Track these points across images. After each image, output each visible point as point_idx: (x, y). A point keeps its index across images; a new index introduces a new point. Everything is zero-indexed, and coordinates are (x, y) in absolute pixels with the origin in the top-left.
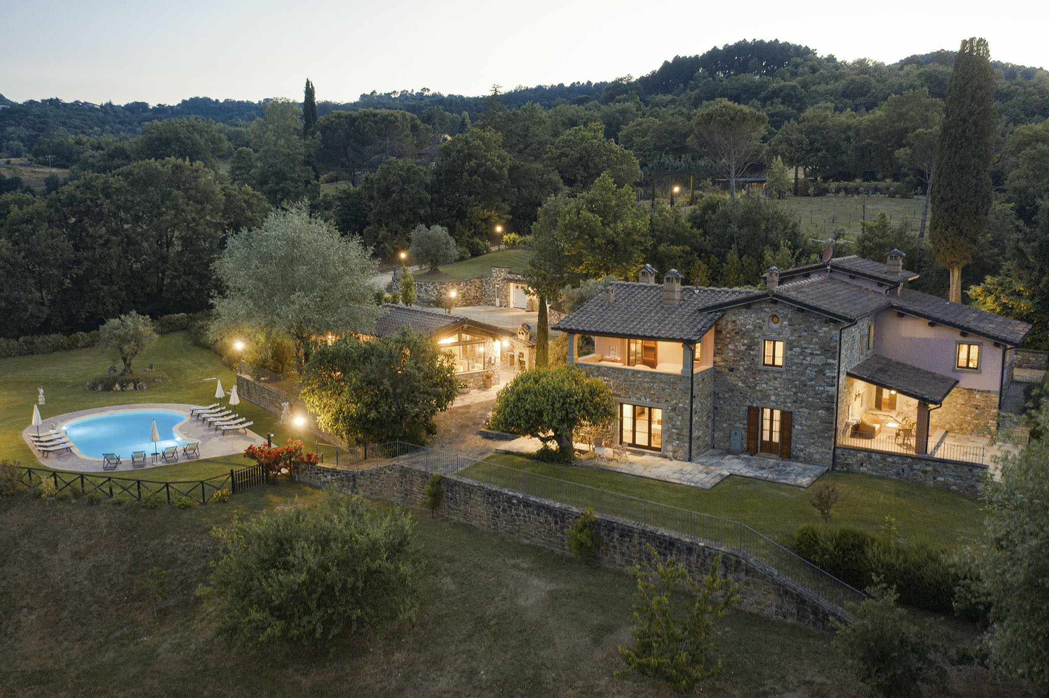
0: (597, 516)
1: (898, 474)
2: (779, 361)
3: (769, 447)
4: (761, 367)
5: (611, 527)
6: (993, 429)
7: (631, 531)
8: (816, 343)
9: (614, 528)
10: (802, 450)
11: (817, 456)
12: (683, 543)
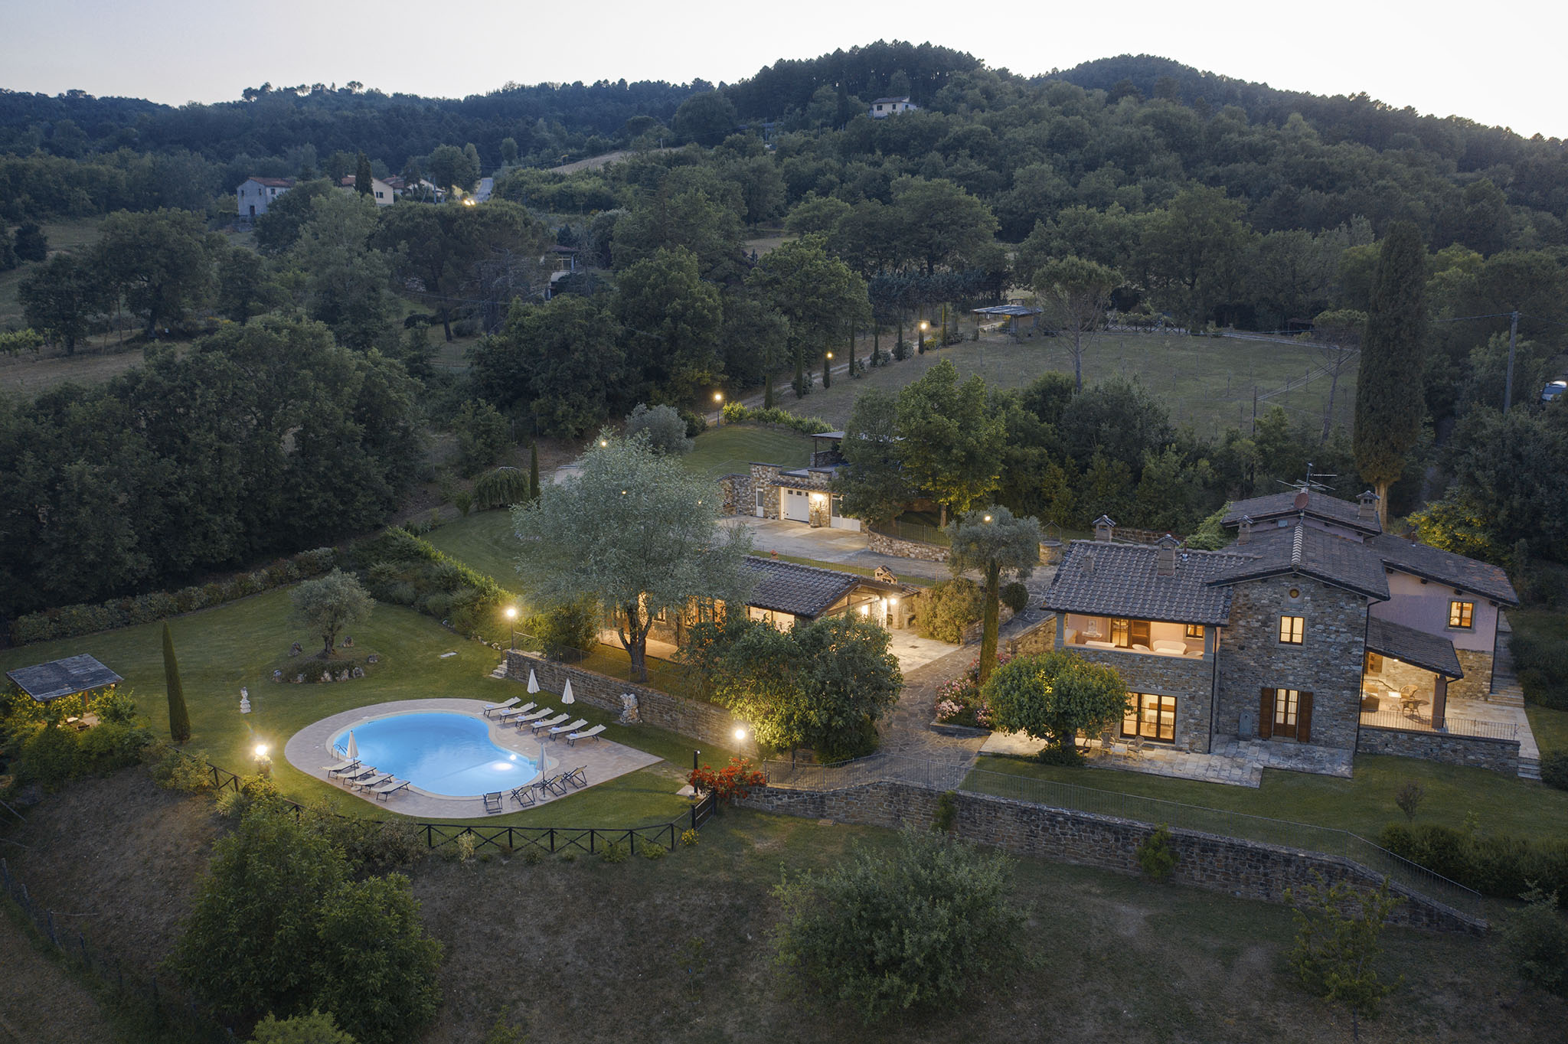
0: (1171, 831)
1: (1426, 754)
2: (1297, 639)
3: (1284, 730)
4: (1278, 645)
5: (1189, 842)
6: (1487, 690)
7: (1215, 845)
8: (1342, 620)
9: (1194, 843)
10: (1322, 733)
11: (1340, 739)
12: (1279, 855)
